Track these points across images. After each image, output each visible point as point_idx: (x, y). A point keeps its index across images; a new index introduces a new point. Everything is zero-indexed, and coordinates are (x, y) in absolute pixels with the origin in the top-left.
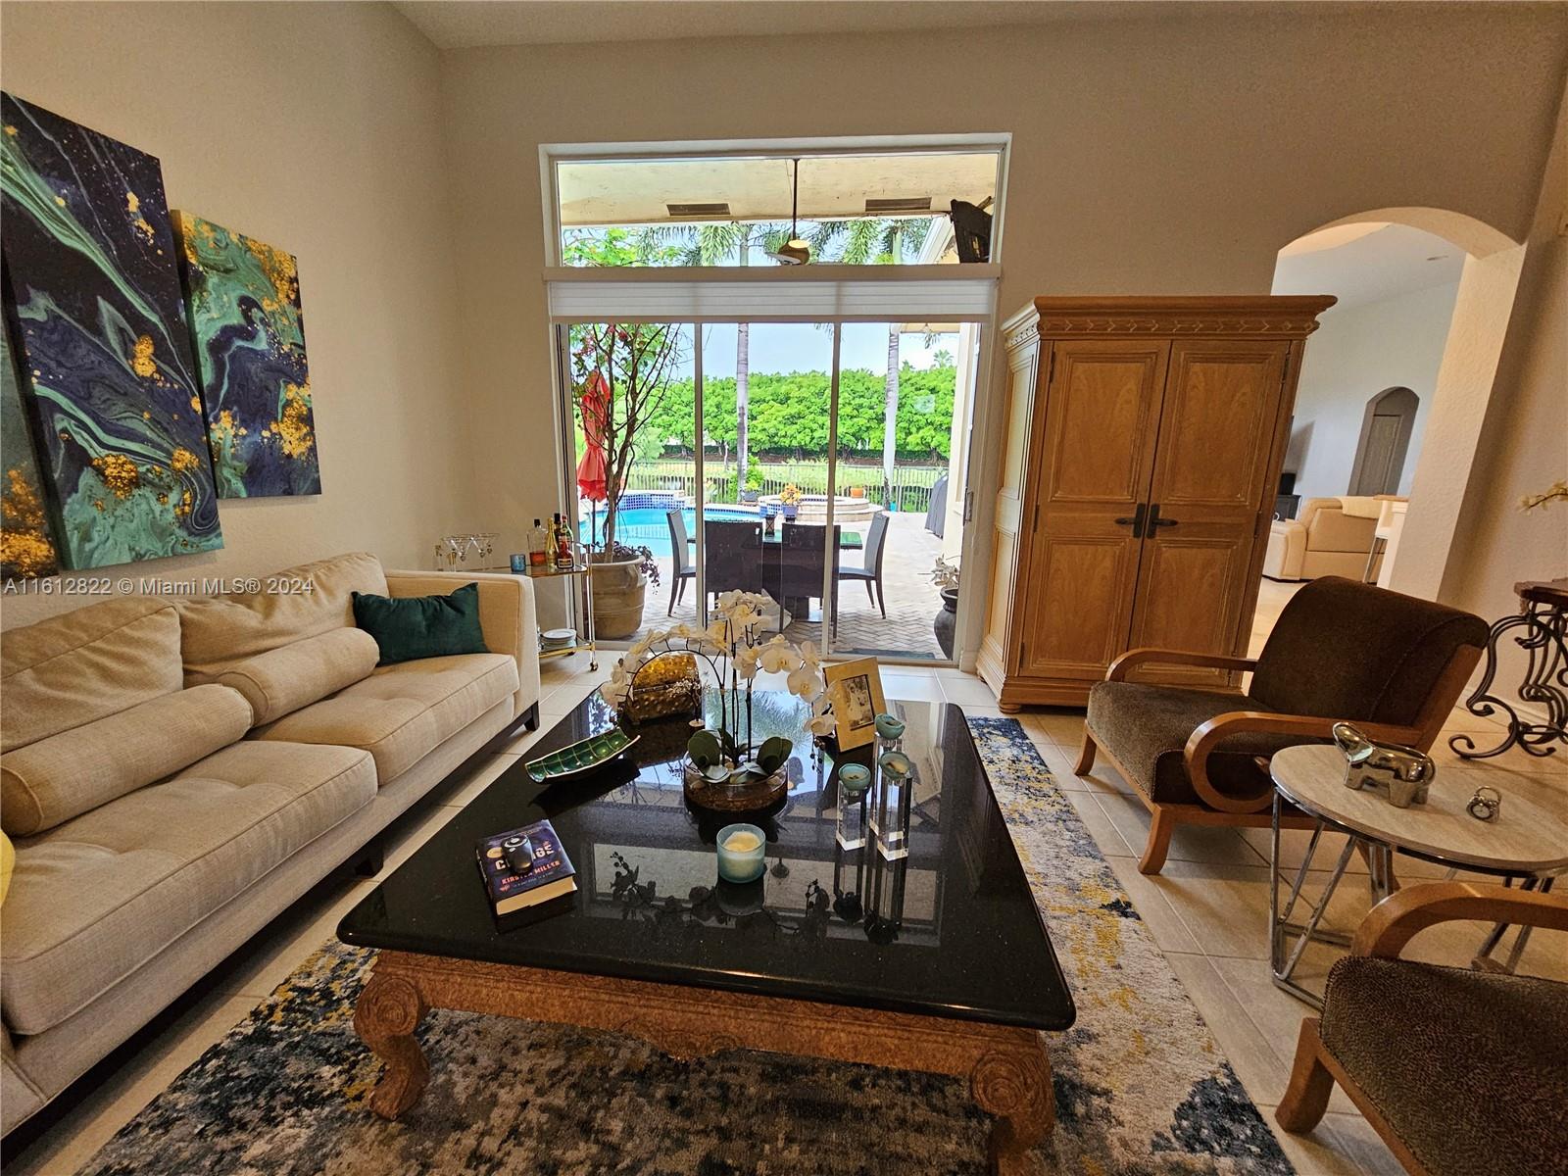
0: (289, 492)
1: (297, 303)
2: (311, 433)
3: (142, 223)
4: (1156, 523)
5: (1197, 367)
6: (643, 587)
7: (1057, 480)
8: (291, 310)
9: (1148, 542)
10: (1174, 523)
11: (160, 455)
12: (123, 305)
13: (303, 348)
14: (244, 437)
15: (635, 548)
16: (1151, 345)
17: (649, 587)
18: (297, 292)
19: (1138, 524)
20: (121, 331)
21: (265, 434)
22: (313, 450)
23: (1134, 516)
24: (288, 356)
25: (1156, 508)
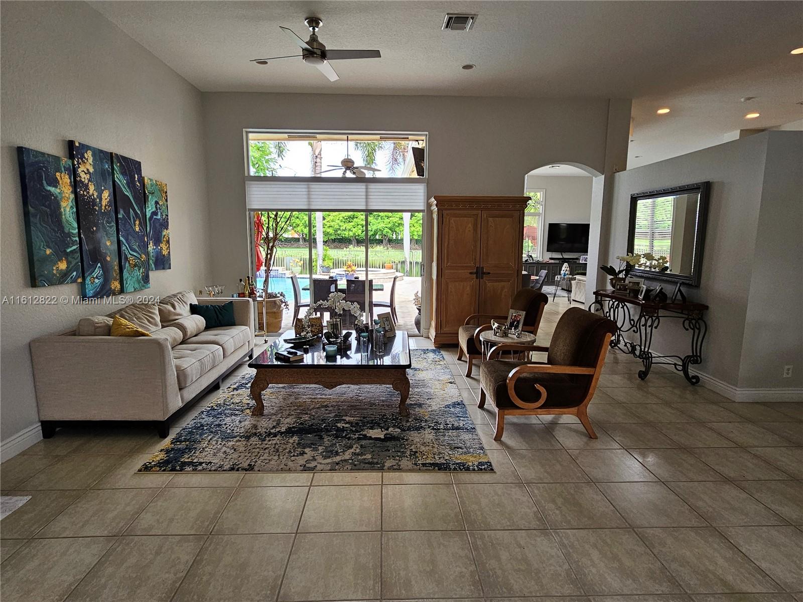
0: (164, 269)
1: (167, 200)
2: (169, 247)
3: (138, 184)
4: (483, 273)
5: (491, 219)
6: (282, 310)
7: (448, 259)
8: (165, 203)
9: (481, 280)
10: (489, 273)
11: (139, 256)
12: (134, 210)
13: (168, 216)
14: (155, 249)
15: (277, 293)
16: (475, 212)
17: (285, 312)
18: (167, 196)
19: (477, 273)
20: (134, 217)
21: (159, 248)
22: (169, 252)
23: (475, 271)
24: (164, 219)
25: (483, 268)
